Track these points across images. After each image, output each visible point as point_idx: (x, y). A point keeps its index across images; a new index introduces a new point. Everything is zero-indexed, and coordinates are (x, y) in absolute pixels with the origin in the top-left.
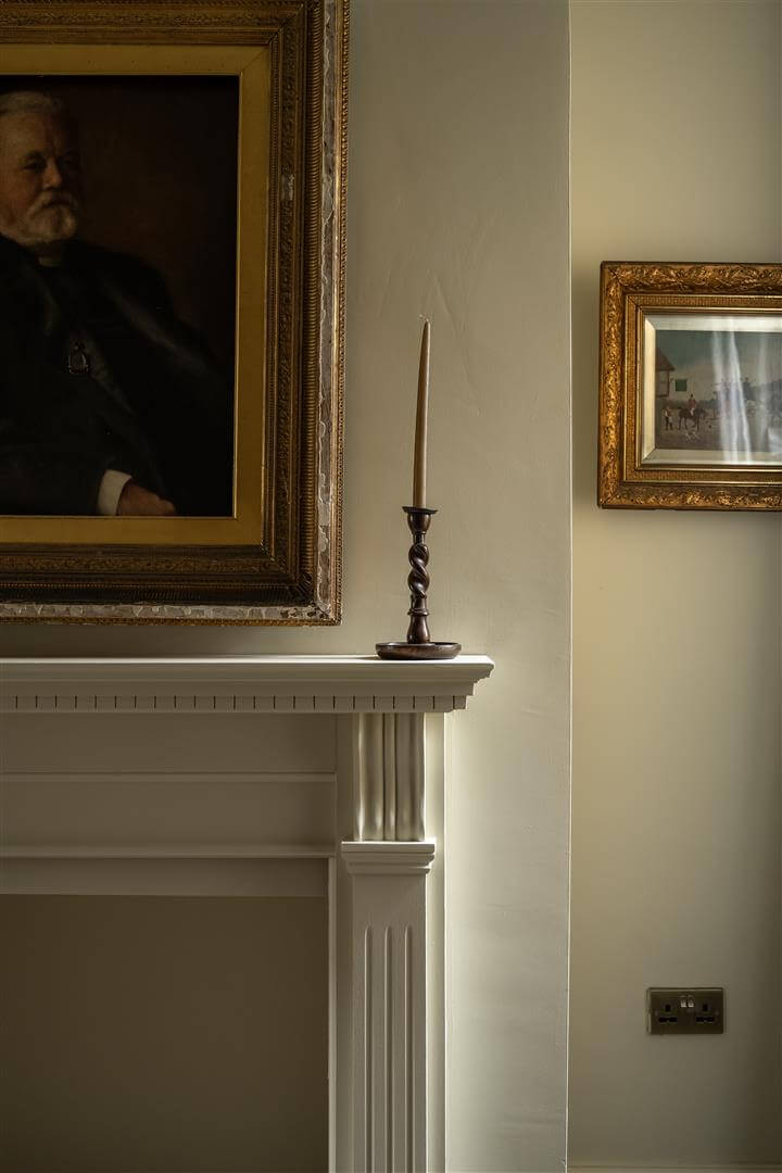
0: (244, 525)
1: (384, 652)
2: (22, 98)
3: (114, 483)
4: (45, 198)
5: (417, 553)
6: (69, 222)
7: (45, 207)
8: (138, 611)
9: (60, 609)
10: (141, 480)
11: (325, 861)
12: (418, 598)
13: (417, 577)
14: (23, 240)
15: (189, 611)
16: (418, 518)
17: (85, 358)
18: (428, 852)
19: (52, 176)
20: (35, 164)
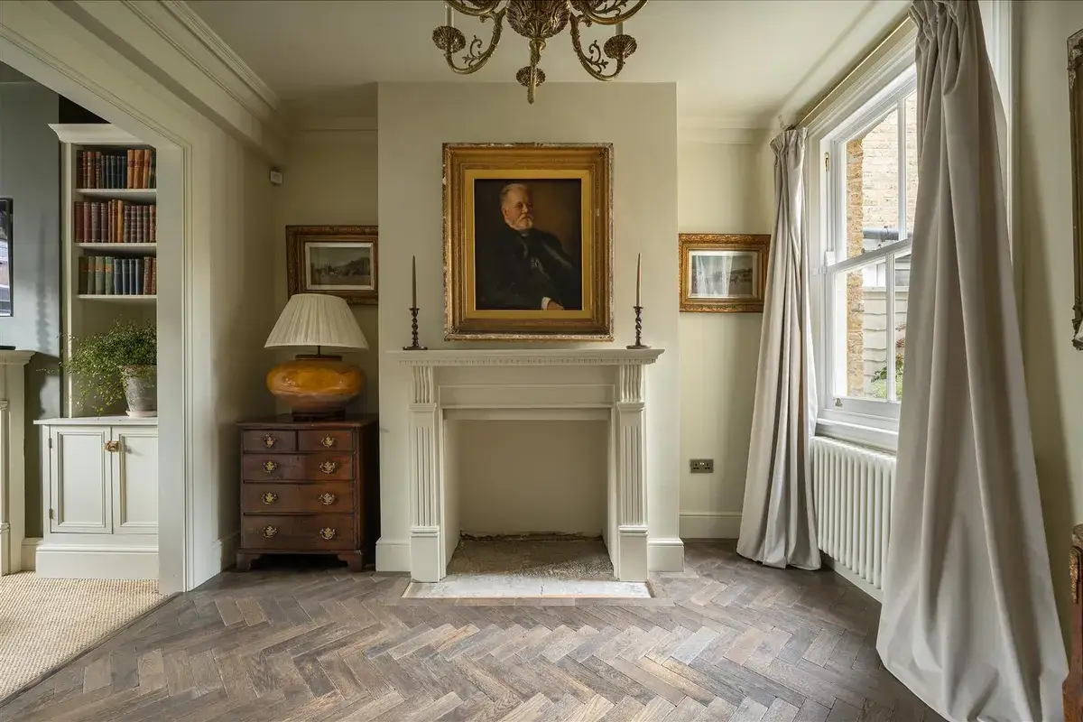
0: (585, 312)
1: (629, 347)
2: (514, 186)
3: (546, 300)
4: (523, 216)
5: (638, 320)
6: (531, 223)
7: (523, 218)
8: (559, 337)
9: (536, 336)
10: (554, 300)
11: (610, 409)
12: (638, 333)
13: (638, 327)
14: (517, 229)
15: (573, 337)
16: (638, 309)
17: (536, 264)
18: (642, 405)
19: (525, 209)
20: (520, 206)
